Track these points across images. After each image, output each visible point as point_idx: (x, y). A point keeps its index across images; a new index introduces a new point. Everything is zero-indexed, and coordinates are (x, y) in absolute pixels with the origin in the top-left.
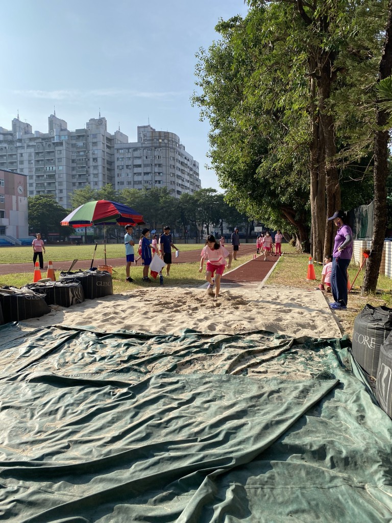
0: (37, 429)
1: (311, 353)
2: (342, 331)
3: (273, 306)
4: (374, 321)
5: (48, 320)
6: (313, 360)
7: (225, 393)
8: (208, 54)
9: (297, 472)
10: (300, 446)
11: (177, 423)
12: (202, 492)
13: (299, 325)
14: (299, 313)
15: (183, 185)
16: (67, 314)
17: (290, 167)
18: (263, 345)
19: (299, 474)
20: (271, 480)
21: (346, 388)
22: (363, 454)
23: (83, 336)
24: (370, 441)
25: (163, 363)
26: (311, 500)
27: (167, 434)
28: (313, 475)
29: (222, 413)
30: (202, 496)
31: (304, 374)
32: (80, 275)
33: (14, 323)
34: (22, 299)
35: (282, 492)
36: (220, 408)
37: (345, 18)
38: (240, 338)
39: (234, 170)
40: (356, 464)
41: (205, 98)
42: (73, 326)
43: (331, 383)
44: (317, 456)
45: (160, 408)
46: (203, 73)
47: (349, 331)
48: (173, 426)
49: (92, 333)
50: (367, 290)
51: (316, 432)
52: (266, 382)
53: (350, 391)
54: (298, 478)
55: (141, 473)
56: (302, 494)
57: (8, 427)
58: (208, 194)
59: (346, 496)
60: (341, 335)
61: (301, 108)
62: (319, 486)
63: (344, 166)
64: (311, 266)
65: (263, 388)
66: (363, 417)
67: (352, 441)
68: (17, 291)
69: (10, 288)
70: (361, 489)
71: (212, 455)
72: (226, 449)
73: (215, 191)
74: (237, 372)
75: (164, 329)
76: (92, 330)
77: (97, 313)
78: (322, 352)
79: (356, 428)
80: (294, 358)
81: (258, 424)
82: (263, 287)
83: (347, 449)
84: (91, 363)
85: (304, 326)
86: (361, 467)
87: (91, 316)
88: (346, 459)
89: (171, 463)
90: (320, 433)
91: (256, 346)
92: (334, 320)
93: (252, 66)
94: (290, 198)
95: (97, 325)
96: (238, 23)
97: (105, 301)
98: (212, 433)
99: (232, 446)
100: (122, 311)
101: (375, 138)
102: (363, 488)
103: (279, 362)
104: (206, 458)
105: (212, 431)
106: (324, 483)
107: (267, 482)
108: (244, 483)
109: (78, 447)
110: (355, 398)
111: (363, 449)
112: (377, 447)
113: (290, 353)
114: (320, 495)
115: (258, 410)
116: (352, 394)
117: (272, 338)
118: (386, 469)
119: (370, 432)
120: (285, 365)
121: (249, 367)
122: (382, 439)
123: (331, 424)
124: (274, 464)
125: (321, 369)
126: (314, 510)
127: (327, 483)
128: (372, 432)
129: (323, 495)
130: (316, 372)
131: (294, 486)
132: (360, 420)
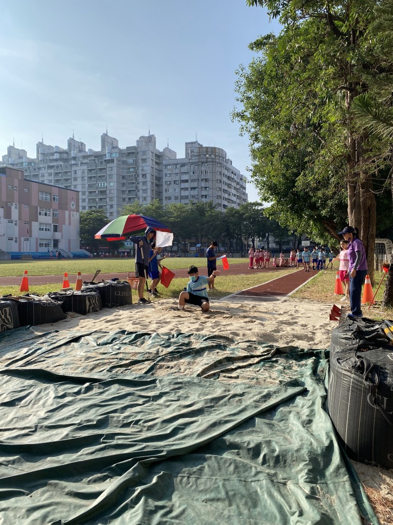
1: (291, 362)
4: (346, 331)
5: (61, 326)
7: (191, 394)
8: (248, 71)
9: (227, 465)
10: (239, 445)
11: (136, 417)
12: (128, 475)
13: (296, 336)
14: (302, 325)
15: (229, 199)
17: (329, 179)
18: (247, 352)
19: (228, 467)
20: (200, 471)
21: (310, 396)
22: (293, 454)
24: (306, 442)
26: (230, 490)
28: (239, 470)
29: (180, 410)
30: (126, 478)
31: (272, 381)
32: (102, 284)
33: (28, 326)
34: (39, 306)
35: (206, 481)
36: (179, 406)
39: (274, 184)
40: (285, 462)
41: (245, 113)
43: (298, 389)
44: (252, 453)
46: (243, 89)
50: (387, 306)
51: (260, 432)
52: (235, 386)
54: (225, 471)
55: (86, 456)
56: (224, 485)
58: (254, 208)
59: (265, 488)
62: (242, 480)
65: (229, 391)
66: (310, 421)
67: (290, 441)
68: (36, 298)
69: (32, 296)
70: (282, 484)
71: (153, 446)
72: (170, 442)
73: (261, 205)
74: (208, 375)
78: (303, 362)
79: (299, 431)
80: (272, 367)
81: (207, 422)
83: (281, 449)
85: (299, 338)
86: (290, 465)
88: (278, 457)
90: (263, 433)
94: (331, 211)
96: (271, 41)
97: (122, 310)
99: (174, 441)
102: (285, 484)
103: (254, 369)
104: (147, 448)
105: (164, 426)
106: (248, 477)
107: (195, 472)
110: (310, 404)
111: (296, 449)
112: (310, 447)
113: (269, 362)
114: (240, 487)
115: (215, 410)
116: (310, 400)
117: (259, 347)
118: (310, 467)
119: (310, 435)
120: (260, 372)
121: (222, 372)
122: (318, 441)
123: (277, 426)
124: (208, 458)
125: (294, 377)
126: (230, 499)
127: (252, 477)
128: (312, 434)
129: (243, 487)
130: (287, 379)
131: (219, 478)
132: (307, 424)
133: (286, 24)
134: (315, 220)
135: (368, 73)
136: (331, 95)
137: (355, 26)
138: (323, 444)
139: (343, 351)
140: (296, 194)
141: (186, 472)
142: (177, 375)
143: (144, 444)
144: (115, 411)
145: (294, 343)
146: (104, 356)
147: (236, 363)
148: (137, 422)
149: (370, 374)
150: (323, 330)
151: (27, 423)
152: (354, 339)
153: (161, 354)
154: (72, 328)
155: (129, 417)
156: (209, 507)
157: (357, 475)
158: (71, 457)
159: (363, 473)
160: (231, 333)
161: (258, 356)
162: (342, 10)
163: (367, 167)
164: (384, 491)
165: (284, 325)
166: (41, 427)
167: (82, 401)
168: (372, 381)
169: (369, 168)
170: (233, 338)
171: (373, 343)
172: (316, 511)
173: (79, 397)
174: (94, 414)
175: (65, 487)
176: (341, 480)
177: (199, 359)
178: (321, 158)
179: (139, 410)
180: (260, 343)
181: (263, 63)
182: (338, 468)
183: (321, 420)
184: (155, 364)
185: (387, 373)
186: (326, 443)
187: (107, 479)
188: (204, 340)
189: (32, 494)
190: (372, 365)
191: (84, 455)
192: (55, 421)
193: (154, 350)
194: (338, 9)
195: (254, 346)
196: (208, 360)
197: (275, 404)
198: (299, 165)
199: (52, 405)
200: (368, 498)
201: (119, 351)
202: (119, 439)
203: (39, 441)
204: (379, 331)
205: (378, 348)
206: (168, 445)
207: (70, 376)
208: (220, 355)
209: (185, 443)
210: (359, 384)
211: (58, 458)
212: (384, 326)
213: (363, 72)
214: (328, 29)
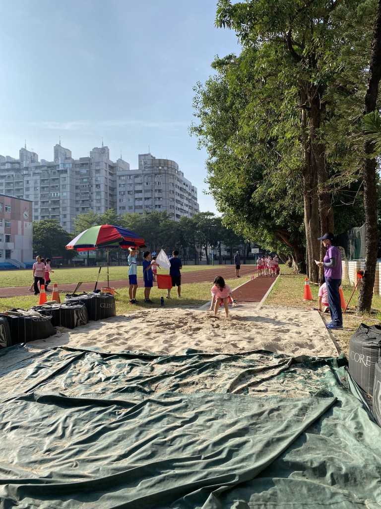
0: (45, 448)
1: (309, 372)
2: (339, 350)
3: (271, 326)
4: (369, 339)
5: (54, 342)
6: (311, 379)
7: (226, 412)
8: (205, 88)
9: (298, 488)
10: (302, 465)
11: (181, 441)
13: (297, 344)
14: (297, 333)
15: (182, 209)
16: (72, 336)
17: (285, 191)
18: (263, 364)
19: (300, 490)
20: (273, 497)
21: (344, 406)
22: (362, 471)
23: (88, 357)
24: (369, 458)
25: (166, 383)
27: (172, 452)
28: (313, 492)
29: (224, 431)
31: (303, 392)
32: (85, 297)
33: (22, 344)
34: (29, 321)
36: (222, 426)
37: (332, 56)
38: (240, 358)
39: (231, 195)
40: (355, 481)
41: (203, 128)
42: (78, 347)
43: (329, 401)
44: (317, 472)
45: (164, 427)
46: (200, 105)
47: (346, 350)
48: (178, 444)
49: (97, 353)
50: (362, 310)
51: (316, 449)
52: (266, 400)
53: (348, 408)
54: (299, 495)
55: (147, 490)
57: (17, 447)
58: (206, 217)
60: (337, 354)
61: (293, 137)
62: (320, 503)
63: (335, 191)
64: (307, 287)
65: (263, 406)
66: (361, 434)
67: (351, 458)
68: (25, 313)
69: (19, 311)
70: (361, 505)
71: (216, 472)
72: (229, 466)
73: (212, 214)
74: (238, 391)
75: (166, 349)
76: (97, 351)
77: (100, 334)
78: (319, 370)
79: (355, 445)
80: (292, 377)
81: (260, 442)
82: (262, 308)
83: (346, 466)
84: (96, 383)
85: (302, 346)
86: (361, 483)
87: (95, 337)
88: (346, 475)
89: (176, 481)
90: (320, 450)
91: (256, 366)
92: (331, 340)
93: (246, 100)
94: (285, 220)
95: (102, 346)
96: (232, 61)
97: (109, 322)
98: (215, 451)
99: (234, 464)
100: (125, 332)
101: (363, 165)
102: (363, 504)
103: (279, 381)
104: (210, 475)
105: (215, 449)
106: (325, 499)
107: (270, 498)
108: (247, 500)
109: (84, 466)
110: (353, 416)
111: (362, 465)
112: (375, 463)
113: (290, 372)
115: (260, 428)
116: (350, 411)
117: (271, 357)
119: (368, 449)
120: (285, 383)
121: (250, 386)
123: (330, 442)
124: (276, 481)
125: (320, 387)
127: (328, 499)
128: (370, 449)
130: (315, 390)
131: (296, 503)
132: (359, 437)
133: (247, 46)
134: (269, 230)
137: (315, 50)
142: (205, 392)
147: (257, 375)
150: (318, 337)
158: (130, 492)
161: (276, 367)
163: (339, 180)
179: (181, 433)
180: (269, 353)
181: (219, 82)
191: (143, 489)
197: (318, 416)
211: (119, 493)
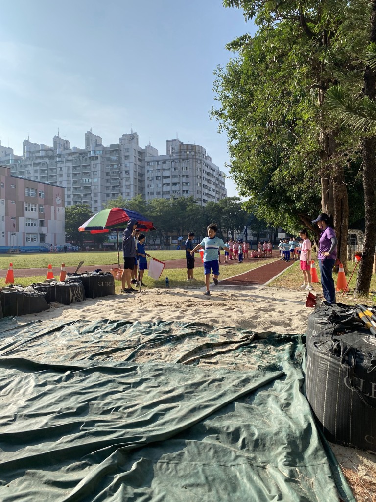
1: (269, 348)
7: (171, 380)
8: (226, 71)
9: (206, 450)
10: (218, 430)
11: (116, 404)
12: (107, 462)
13: (273, 322)
14: (279, 312)
15: (209, 194)
17: (303, 173)
18: (226, 339)
19: (208, 452)
20: (179, 457)
21: (287, 379)
22: (272, 437)
24: (284, 425)
26: (209, 475)
28: (219, 454)
29: (160, 396)
30: (105, 465)
31: (251, 366)
32: (85, 275)
33: (12, 317)
34: (23, 296)
36: (159, 392)
40: (264, 445)
41: (223, 112)
43: (275, 374)
44: (231, 437)
46: (221, 89)
50: (360, 292)
51: (239, 416)
52: (215, 371)
53: (289, 381)
54: (205, 456)
55: (65, 444)
56: (203, 470)
58: (232, 202)
59: (245, 473)
62: (222, 464)
65: (208, 376)
66: (288, 405)
67: (269, 425)
68: (20, 289)
69: (16, 287)
70: (261, 468)
71: (133, 432)
72: (150, 428)
73: (239, 199)
74: (188, 361)
78: (281, 347)
79: (278, 414)
80: (250, 352)
81: (187, 407)
83: (260, 432)
85: (277, 324)
86: (269, 448)
88: (257, 440)
90: (242, 417)
93: (259, 80)
94: (305, 204)
96: (247, 42)
99: (154, 427)
102: (264, 468)
103: (234, 355)
105: (144, 412)
106: (228, 461)
107: (174, 458)
110: (288, 388)
111: (274, 432)
112: (288, 430)
113: (248, 347)
114: (220, 472)
115: (195, 395)
116: (288, 383)
117: (238, 333)
118: (289, 450)
119: (288, 418)
120: (239, 357)
121: (202, 357)
122: (296, 423)
123: (256, 410)
124: (187, 443)
125: (272, 362)
126: (209, 484)
127: (231, 461)
128: (290, 418)
129: (223, 472)
130: (265, 364)
131: (199, 463)
132: (285, 407)
133: (261, 25)
134: (290, 213)
135: (339, 70)
136: (304, 93)
137: (327, 27)
138: (302, 427)
139: (319, 335)
140: (272, 189)
141: (166, 458)
142: (158, 362)
143: (124, 431)
144: (95, 399)
145: (272, 329)
146: (85, 345)
147: (215, 349)
148: (117, 409)
149: (346, 357)
150: (300, 317)
151: (6, 413)
152: (330, 323)
153: (142, 342)
154: (55, 317)
155: (109, 404)
156: (189, 493)
157: (335, 457)
158: (49, 445)
159: (341, 455)
160: (211, 320)
161: (237, 342)
162: (314, 13)
163: (339, 160)
164: (362, 472)
165: (262, 312)
166: (21, 416)
167: (62, 389)
168: (349, 363)
169: (342, 161)
170: (212, 325)
171: (349, 327)
172: (295, 494)
173: (60, 385)
174: (74, 402)
175: (43, 476)
176: (318, 462)
177: (179, 346)
178: (296, 154)
179: (120, 397)
180: (239, 329)
181: (240, 63)
182: (316, 451)
183: (299, 403)
184: (136, 352)
185: (363, 355)
186: (305, 426)
187: (86, 467)
188: (184, 328)
189: (10, 484)
190: (348, 348)
191: (63, 443)
192: (35, 410)
193: (135, 338)
194: (311, 11)
195: (233, 332)
196: (188, 346)
197: (254, 388)
198: (275, 161)
199: (32, 393)
200: (347, 480)
201: (101, 339)
202: (99, 426)
203: (18, 430)
204: (353, 316)
205: (354, 332)
206: (148, 431)
207: (52, 364)
208: (200, 341)
209: (165, 429)
210: (336, 367)
211: (37, 447)
212: (358, 311)
213: (335, 69)
214: (301, 30)
